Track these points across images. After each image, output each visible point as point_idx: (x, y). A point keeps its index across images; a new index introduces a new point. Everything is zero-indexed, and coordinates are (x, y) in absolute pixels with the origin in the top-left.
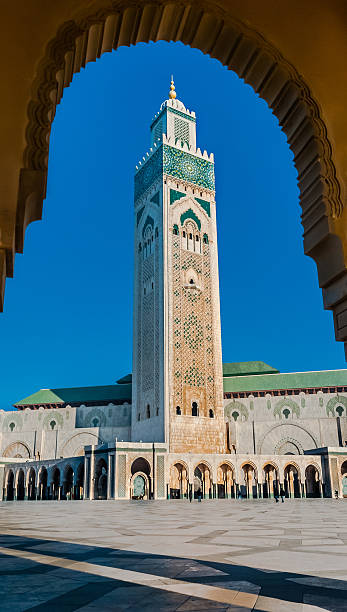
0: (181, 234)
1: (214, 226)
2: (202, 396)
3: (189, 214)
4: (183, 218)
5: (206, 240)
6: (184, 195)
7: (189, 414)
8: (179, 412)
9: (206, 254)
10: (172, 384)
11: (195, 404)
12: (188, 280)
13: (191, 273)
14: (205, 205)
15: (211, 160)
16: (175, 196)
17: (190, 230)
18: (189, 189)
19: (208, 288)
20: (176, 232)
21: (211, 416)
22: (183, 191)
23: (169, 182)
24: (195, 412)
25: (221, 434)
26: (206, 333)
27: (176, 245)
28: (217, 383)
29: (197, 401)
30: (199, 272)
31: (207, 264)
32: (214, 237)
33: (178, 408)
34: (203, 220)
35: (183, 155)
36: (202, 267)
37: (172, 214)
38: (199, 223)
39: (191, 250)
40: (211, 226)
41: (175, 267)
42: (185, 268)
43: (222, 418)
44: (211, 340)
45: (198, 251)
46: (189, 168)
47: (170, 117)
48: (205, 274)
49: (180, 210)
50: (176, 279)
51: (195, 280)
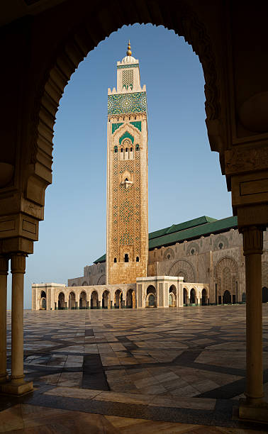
0: (119, 151)
1: (144, 137)
2: (131, 250)
3: (127, 135)
4: (121, 140)
5: (137, 149)
6: (122, 124)
7: (122, 261)
8: (115, 261)
9: (138, 158)
11: (126, 255)
12: (124, 178)
13: (127, 174)
14: (138, 125)
15: (144, 90)
16: (115, 127)
17: (126, 145)
18: (126, 118)
19: (139, 180)
20: (116, 150)
21: (138, 260)
22: (122, 121)
23: (112, 120)
24: (126, 260)
25: (144, 271)
26: (136, 210)
27: (116, 159)
29: (128, 253)
30: (131, 171)
31: (139, 165)
33: (115, 259)
34: (136, 136)
35: (122, 97)
36: (134, 168)
37: (114, 139)
38: (132, 139)
39: (127, 158)
40: (142, 137)
41: (115, 173)
42: (122, 172)
43: (146, 261)
44: (139, 213)
45: (131, 158)
46: (126, 104)
47: (119, 72)
48: (136, 172)
49: (119, 135)
50: (116, 181)
51: (129, 178)
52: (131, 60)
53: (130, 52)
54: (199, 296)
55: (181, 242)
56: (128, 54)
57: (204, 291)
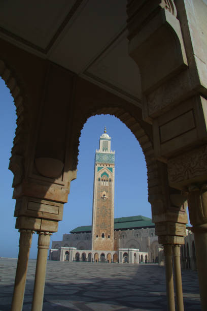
1: (114, 175)
2: (106, 231)
3: (105, 173)
4: (102, 175)
5: (110, 181)
6: (103, 167)
7: (101, 237)
8: (97, 236)
9: (110, 185)
10: (95, 228)
11: (103, 234)
12: (103, 194)
13: (104, 193)
14: (111, 169)
15: (114, 153)
16: (99, 169)
17: (104, 179)
18: (105, 165)
19: (110, 196)
20: (99, 180)
21: (109, 237)
23: (98, 165)
24: (103, 236)
25: (112, 243)
26: (109, 211)
27: (99, 184)
28: (112, 227)
29: (104, 233)
30: (107, 192)
31: (111, 189)
32: (113, 179)
34: (110, 174)
35: (103, 154)
36: (108, 190)
37: (98, 175)
38: (108, 176)
39: (105, 185)
40: (112, 176)
41: (98, 191)
42: (102, 191)
43: (113, 238)
44: (110, 213)
45: (107, 185)
46: (105, 158)
47: (101, 141)
48: (109, 192)
49: (101, 173)
50: (99, 195)
51: (106, 195)
52: (107, 136)
53: (106, 131)
54: (144, 258)
55: (131, 229)
56: (105, 132)
57: (146, 256)
